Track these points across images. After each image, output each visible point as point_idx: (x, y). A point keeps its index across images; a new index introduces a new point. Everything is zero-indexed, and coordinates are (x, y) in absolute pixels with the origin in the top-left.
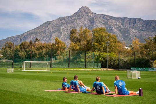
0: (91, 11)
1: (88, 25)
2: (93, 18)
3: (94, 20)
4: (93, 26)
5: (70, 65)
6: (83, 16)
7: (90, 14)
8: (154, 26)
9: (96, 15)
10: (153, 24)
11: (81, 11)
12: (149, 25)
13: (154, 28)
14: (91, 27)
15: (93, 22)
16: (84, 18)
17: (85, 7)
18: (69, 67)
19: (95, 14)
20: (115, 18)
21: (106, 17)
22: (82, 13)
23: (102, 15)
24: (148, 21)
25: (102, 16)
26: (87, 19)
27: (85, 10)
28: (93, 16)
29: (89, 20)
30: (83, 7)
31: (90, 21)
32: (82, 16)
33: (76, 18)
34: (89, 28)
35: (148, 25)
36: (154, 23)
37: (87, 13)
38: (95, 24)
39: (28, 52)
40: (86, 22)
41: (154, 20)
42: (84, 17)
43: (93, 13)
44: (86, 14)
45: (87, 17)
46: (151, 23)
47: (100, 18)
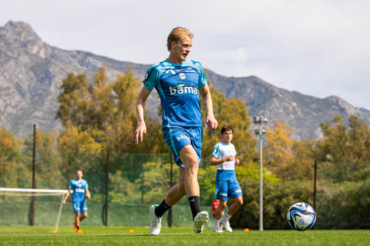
0: (39, 39)
1: (29, 86)
2: (47, 62)
3: (51, 70)
4: (45, 90)
5: (109, 212)
6: (10, 54)
7: (35, 50)
8: (252, 96)
9: (56, 52)
10: (249, 90)
11: (5, 36)
12: (237, 93)
13: (252, 103)
14: (40, 95)
15: (47, 76)
16: (17, 63)
17: (20, 23)
18: (105, 224)
19: (54, 48)
20: (124, 66)
21: (91, 59)
22: (8, 44)
23: (78, 52)
24: (232, 81)
25: (80, 57)
26: (26, 65)
27: (19, 34)
28: (46, 54)
29: (32, 69)
30: (11, 23)
31: (35, 72)
32: (6, 55)
34: (34, 96)
35: (233, 93)
36: (252, 86)
37: (24, 45)
38: (53, 83)
40: (20, 76)
41: (252, 77)
42: (16, 59)
43: (45, 45)
44: (23, 49)
45: (25, 59)
46: (244, 86)
47: (71, 62)
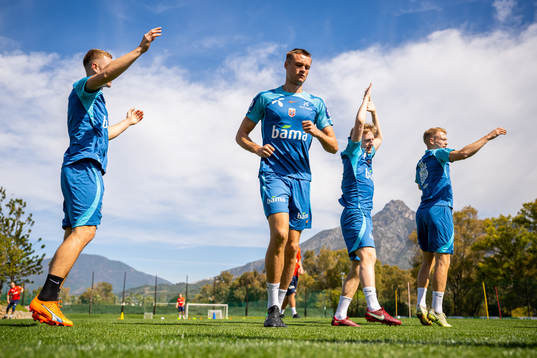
0: (409, 209)
1: (404, 236)
6: (393, 218)
7: (407, 215)
11: (389, 209)
16: (397, 223)
17: (397, 201)
22: (391, 213)
26: (402, 224)
27: (397, 207)
30: (392, 201)
32: (391, 220)
33: (380, 223)
39: (250, 290)
40: (399, 231)
44: (400, 215)
